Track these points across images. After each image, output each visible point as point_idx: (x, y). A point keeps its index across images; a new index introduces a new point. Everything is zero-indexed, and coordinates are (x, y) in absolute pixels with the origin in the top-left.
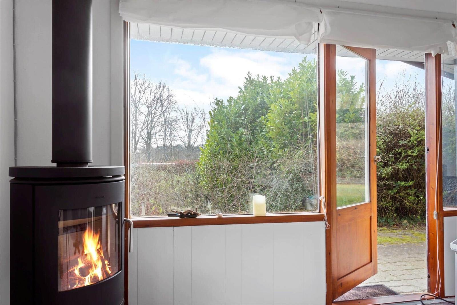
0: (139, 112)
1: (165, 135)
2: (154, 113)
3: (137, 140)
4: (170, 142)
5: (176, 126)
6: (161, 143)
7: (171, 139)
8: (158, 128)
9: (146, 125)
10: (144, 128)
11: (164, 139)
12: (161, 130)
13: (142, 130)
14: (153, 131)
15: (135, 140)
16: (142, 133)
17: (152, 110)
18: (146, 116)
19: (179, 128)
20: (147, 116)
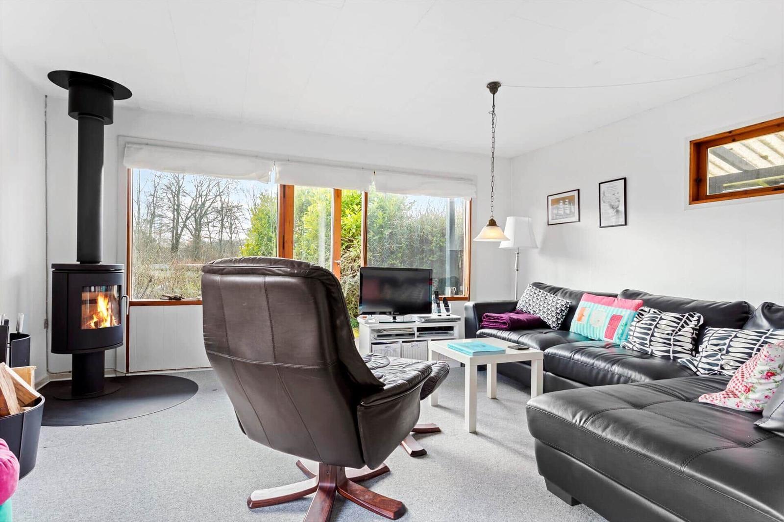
0: (184, 192)
1: (222, 225)
2: (206, 195)
3: (179, 232)
4: (230, 236)
5: (237, 214)
6: (215, 237)
7: (231, 231)
8: (211, 216)
9: (193, 212)
10: (191, 216)
11: (220, 231)
12: (215, 219)
13: (187, 218)
14: (204, 220)
15: (177, 233)
16: (188, 222)
17: (202, 192)
18: (193, 198)
19: (243, 216)
20: (195, 198)
